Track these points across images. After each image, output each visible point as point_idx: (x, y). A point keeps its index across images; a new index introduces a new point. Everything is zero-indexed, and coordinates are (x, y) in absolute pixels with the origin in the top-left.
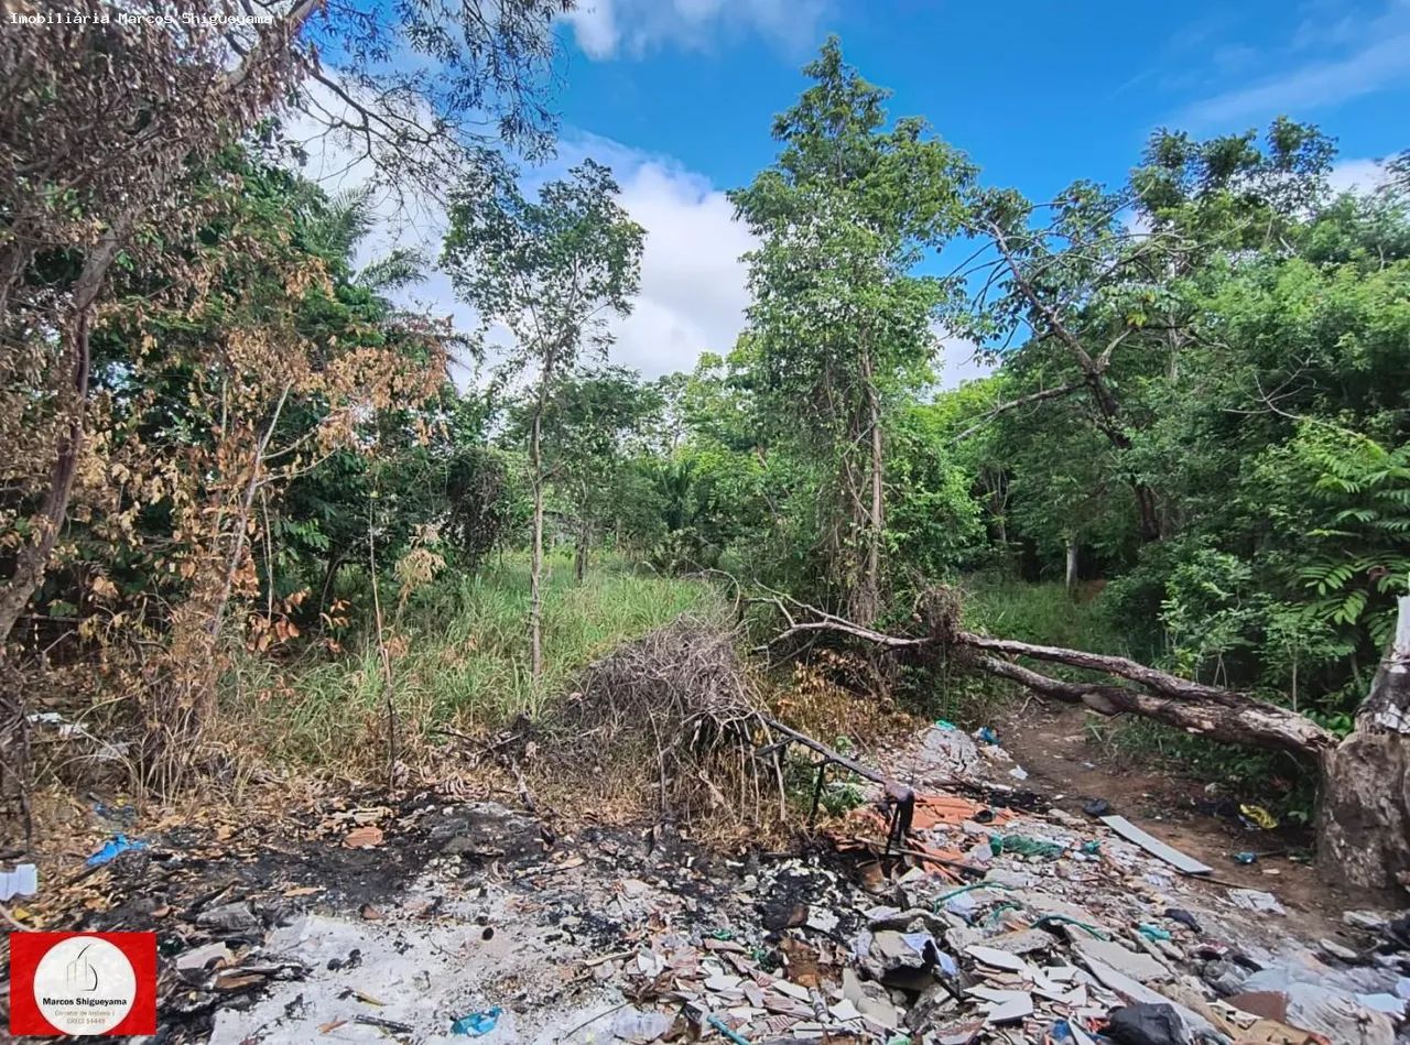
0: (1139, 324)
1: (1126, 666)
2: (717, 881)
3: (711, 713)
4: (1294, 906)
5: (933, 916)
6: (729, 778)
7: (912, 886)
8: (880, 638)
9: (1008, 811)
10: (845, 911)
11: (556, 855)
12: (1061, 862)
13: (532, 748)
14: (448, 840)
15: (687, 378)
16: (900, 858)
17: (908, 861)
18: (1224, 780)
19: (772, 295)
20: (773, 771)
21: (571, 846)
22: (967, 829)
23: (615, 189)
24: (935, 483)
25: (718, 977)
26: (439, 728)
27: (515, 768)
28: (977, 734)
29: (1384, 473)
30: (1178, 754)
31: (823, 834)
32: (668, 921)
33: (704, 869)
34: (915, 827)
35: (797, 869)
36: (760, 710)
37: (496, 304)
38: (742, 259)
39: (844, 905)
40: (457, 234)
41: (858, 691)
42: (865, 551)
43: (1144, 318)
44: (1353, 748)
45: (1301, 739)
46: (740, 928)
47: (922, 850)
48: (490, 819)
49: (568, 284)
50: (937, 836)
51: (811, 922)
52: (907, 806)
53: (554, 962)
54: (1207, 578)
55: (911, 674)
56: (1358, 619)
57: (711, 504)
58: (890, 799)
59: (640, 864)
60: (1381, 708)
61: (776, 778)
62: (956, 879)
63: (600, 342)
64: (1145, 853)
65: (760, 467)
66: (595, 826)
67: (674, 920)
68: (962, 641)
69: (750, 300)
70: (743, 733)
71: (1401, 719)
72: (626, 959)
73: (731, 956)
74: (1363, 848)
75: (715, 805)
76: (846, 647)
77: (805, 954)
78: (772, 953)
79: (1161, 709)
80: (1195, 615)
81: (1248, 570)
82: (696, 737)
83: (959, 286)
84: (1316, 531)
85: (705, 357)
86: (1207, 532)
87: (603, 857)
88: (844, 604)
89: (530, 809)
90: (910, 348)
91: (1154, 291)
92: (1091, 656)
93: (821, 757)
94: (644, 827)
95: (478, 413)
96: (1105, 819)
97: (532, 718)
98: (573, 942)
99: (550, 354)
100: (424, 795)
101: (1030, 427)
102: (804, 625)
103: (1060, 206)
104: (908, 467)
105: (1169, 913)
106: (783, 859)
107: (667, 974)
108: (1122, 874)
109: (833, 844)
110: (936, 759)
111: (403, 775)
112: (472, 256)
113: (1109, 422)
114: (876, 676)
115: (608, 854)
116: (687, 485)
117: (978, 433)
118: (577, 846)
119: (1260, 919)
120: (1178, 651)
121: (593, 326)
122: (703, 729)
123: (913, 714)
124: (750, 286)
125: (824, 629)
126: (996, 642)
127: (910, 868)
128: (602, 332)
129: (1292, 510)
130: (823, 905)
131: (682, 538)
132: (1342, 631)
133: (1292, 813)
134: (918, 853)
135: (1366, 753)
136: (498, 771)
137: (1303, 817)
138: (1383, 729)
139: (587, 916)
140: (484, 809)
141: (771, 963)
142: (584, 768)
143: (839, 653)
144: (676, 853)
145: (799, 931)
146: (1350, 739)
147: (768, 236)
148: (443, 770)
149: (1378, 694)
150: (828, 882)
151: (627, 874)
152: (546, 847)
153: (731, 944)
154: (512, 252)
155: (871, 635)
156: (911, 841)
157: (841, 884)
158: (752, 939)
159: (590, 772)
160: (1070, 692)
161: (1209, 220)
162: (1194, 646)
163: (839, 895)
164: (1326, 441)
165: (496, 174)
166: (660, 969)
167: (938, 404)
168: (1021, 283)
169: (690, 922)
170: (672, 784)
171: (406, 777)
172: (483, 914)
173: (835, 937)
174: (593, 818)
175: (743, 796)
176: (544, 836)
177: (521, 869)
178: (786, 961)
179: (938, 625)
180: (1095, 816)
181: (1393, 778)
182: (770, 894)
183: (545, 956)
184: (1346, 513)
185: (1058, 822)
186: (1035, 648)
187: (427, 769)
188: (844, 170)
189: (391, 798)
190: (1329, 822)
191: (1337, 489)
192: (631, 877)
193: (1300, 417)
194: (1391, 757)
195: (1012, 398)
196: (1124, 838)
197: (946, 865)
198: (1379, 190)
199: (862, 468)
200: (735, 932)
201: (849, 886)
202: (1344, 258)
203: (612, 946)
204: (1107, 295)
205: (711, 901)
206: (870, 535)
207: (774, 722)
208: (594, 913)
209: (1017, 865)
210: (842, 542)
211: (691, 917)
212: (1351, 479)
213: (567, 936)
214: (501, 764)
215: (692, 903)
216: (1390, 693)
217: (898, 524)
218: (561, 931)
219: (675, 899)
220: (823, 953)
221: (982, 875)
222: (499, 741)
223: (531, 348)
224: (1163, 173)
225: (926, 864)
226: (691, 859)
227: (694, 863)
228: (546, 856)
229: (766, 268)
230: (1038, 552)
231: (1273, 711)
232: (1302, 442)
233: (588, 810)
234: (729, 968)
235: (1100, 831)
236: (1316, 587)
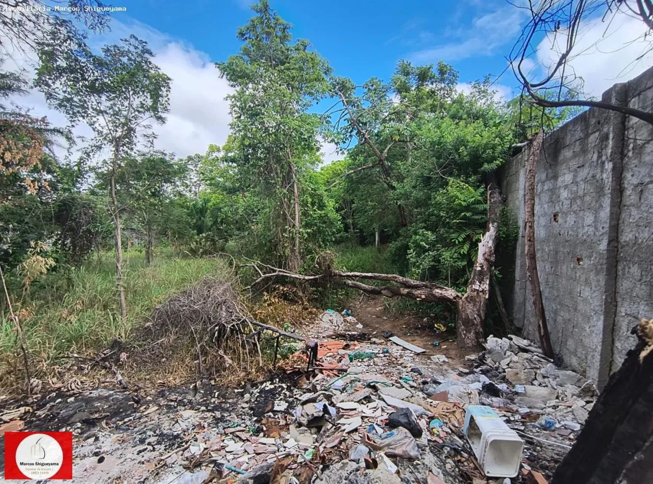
0: (397, 139)
1: (396, 278)
2: (231, 401)
3: (223, 322)
4: (450, 358)
5: (327, 393)
6: (234, 351)
7: (318, 382)
8: (301, 277)
9: (356, 342)
10: (291, 400)
11: (142, 409)
12: (375, 359)
13: (124, 356)
14: (72, 416)
15: (202, 157)
16: (313, 371)
17: (316, 371)
18: (429, 316)
19: (242, 118)
20: (255, 345)
21: (150, 402)
22: (340, 353)
23: (151, 54)
24: (322, 206)
25: (232, 445)
26: (61, 355)
27: (114, 368)
28: (343, 313)
29: (474, 199)
30: (415, 309)
31: (280, 368)
32: (206, 426)
33: (224, 397)
34: (319, 357)
35: (268, 386)
36: (247, 317)
37: (78, 112)
38: (226, 99)
39: (290, 397)
40: (45, 67)
41: (293, 302)
42: (293, 238)
43: (398, 137)
44: (466, 298)
45: (451, 297)
46: (243, 419)
47: (322, 366)
48: (99, 398)
49: (126, 104)
50: (328, 359)
51: (276, 408)
52: (315, 349)
53: (143, 463)
54: (422, 241)
55: (316, 291)
56: (467, 252)
57: (219, 220)
58: (308, 347)
59: (190, 402)
60: (473, 283)
61: (257, 347)
62: (336, 375)
63: (148, 137)
64: (404, 349)
65: (242, 201)
66: (164, 388)
67: (209, 425)
68: (335, 275)
69: (231, 119)
70: (240, 329)
71: (480, 286)
72: (184, 451)
73: (238, 433)
74: (470, 333)
75: (228, 365)
76: (287, 283)
77: (273, 423)
78: (258, 427)
79: (408, 292)
80: (418, 255)
81: (435, 237)
82: (216, 335)
83: (328, 119)
84: (455, 221)
85: (211, 147)
86: (422, 222)
87: (170, 403)
88: (285, 263)
89: (125, 388)
90: (309, 147)
91: (401, 126)
92: (384, 275)
93: (278, 334)
94: (191, 383)
95: (73, 175)
96: (391, 338)
97: (123, 340)
98: (154, 450)
99: (117, 142)
100: (54, 394)
101: (359, 181)
102: (267, 275)
103: (366, 88)
104: (310, 200)
105: (412, 370)
106: (262, 383)
107: (206, 451)
108: (396, 359)
109: (284, 371)
110: (327, 326)
111: (37, 386)
112: (58, 83)
113: (387, 180)
114: (301, 294)
115: (172, 401)
116: (206, 212)
117: (340, 184)
118: (154, 401)
119: (441, 365)
120: (413, 270)
121: (143, 128)
122: (219, 331)
123: (317, 308)
124: (231, 113)
125: (277, 276)
126: (349, 274)
127: (317, 375)
128: (149, 132)
129: (447, 213)
130: (281, 399)
131: (205, 238)
132: (463, 257)
133: (450, 325)
134: (321, 367)
135: (471, 299)
136: (103, 372)
137: (453, 325)
138: (475, 290)
139: (162, 435)
140: (95, 394)
141: (257, 432)
142: (156, 361)
143: (284, 286)
144: (209, 391)
145: (270, 414)
146: (466, 295)
147: (238, 88)
148: (66, 378)
149: (474, 278)
150: (283, 388)
151: (183, 408)
152: (135, 406)
153: (239, 428)
154: (87, 83)
155: (297, 276)
156: (317, 363)
157: (289, 389)
158: (248, 423)
159: (160, 362)
160: (377, 290)
161: (420, 99)
162: (418, 267)
163: (288, 393)
164: (457, 187)
165: (71, 35)
166: (202, 449)
167: (323, 172)
168: (353, 120)
169: (218, 423)
170: (205, 360)
171: (40, 387)
172: (97, 450)
173: (286, 412)
174: (163, 385)
175: (241, 358)
176: (134, 400)
177: (121, 421)
178: (265, 429)
179: (326, 269)
180: (387, 338)
181: (478, 307)
182: (256, 400)
183: (137, 462)
184: (463, 214)
185: (374, 343)
186: (364, 274)
187: (55, 380)
188: (274, 60)
189: (30, 400)
190: (461, 326)
191: (460, 205)
192: (185, 409)
193: (449, 178)
194: (478, 300)
195: (352, 169)
196: (397, 345)
197: (332, 370)
198: (471, 94)
199: (290, 201)
200: (240, 422)
201: (292, 388)
202: (461, 118)
203: (176, 446)
204: (385, 127)
205: (228, 411)
206: (295, 231)
207: (255, 322)
208: (165, 432)
209: (359, 364)
210: (283, 236)
211: (217, 421)
212: (464, 201)
213: (150, 448)
214: (105, 368)
215: (218, 414)
216: (476, 277)
217: (307, 225)
218: (145, 447)
219: (209, 414)
220: (281, 420)
221: (346, 371)
222: (103, 356)
223: (105, 139)
224: (403, 78)
225: (324, 371)
226: (217, 394)
227: (218, 395)
228: (136, 410)
229: (238, 104)
230: (364, 234)
231: (443, 288)
232: (450, 187)
233: (159, 381)
234: (237, 439)
235: (389, 344)
236: (455, 241)
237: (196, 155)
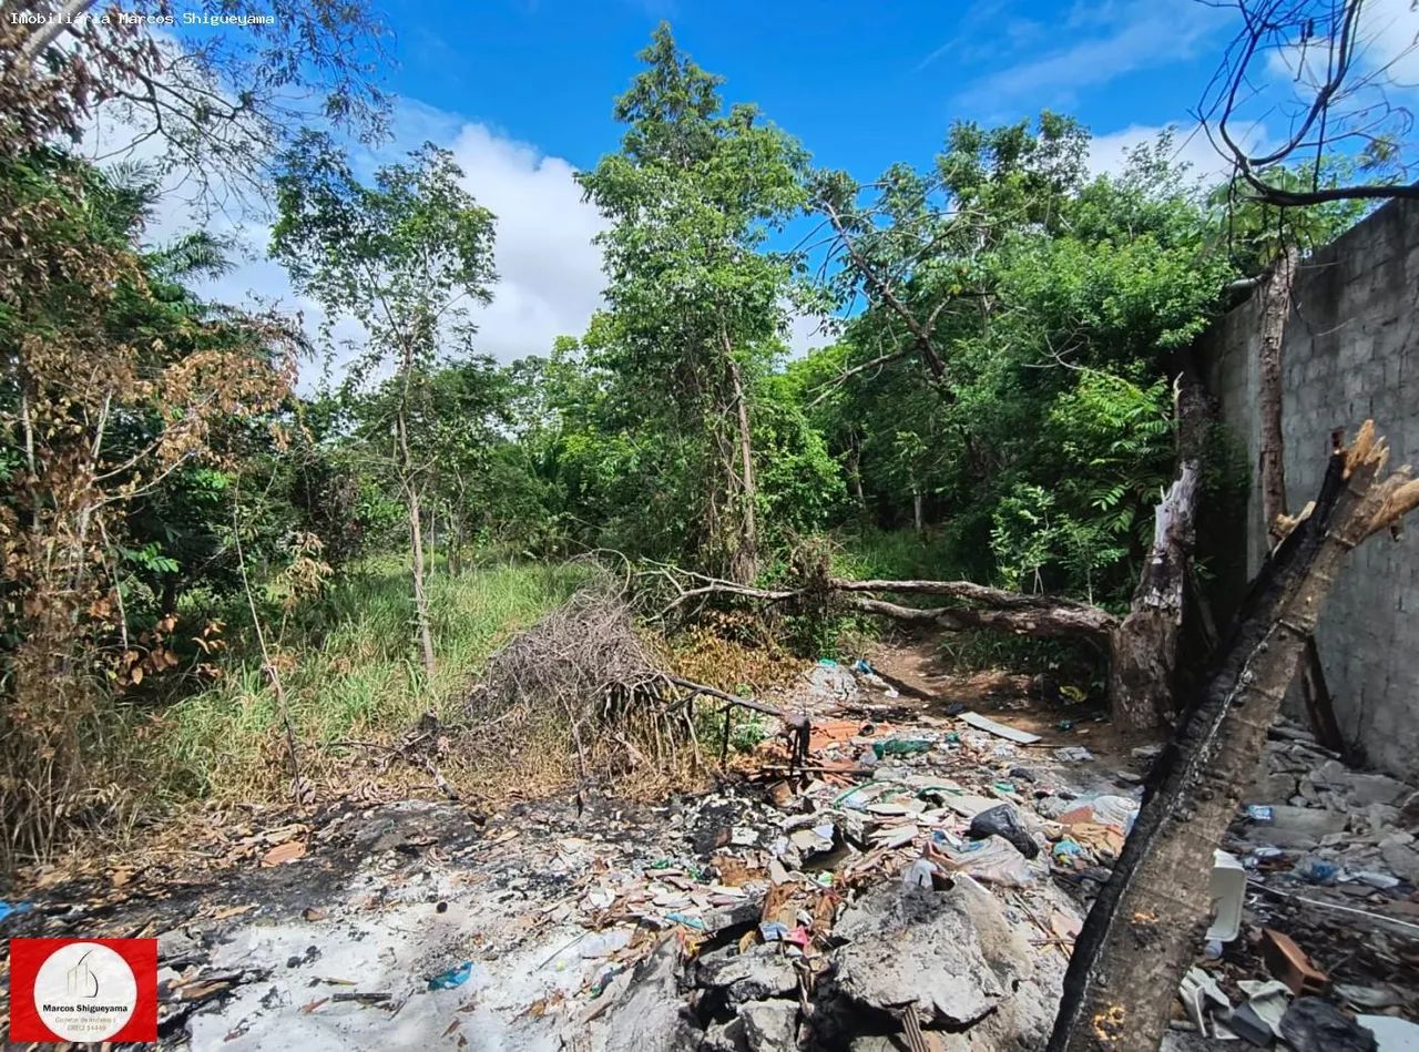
0: (956, 292)
1: (967, 588)
2: (647, 826)
3: (620, 680)
4: (1099, 753)
5: (835, 812)
6: (644, 736)
7: (816, 795)
8: (764, 594)
9: (886, 723)
10: (763, 826)
11: (490, 833)
12: (930, 753)
13: (443, 742)
14: (376, 840)
15: (541, 361)
16: (803, 776)
17: (810, 776)
18: (1047, 670)
19: (629, 276)
20: (684, 723)
21: (503, 823)
22: (854, 742)
24: (796, 448)
25: (664, 896)
26: (336, 741)
27: (430, 765)
28: (855, 666)
29: (1139, 410)
30: (1013, 656)
31: (734, 770)
32: (610, 864)
33: (632, 819)
34: (812, 749)
35: (717, 801)
36: (666, 673)
38: (596, 242)
39: (761, 821)
40: (287, 220)
41: (749, 644)
42: (741, 515)
43: (960, 287)
44: (1131, 625)
45: (1096, 625)
46: (675, 856)
47: (820, 765)
48: (414, 814)
50: (831, 753)
51: (734, 841)
52: (804, 732)
53: (513, 915)
54: (1023, 508)
55: (794, 624)
56: (1131, 527)
57: (584, 487)
58: (790, 728)
59: (572, 826)
60: (1147, 592)
61: (688, 728)
62: (850, 783)
63: (462, 331)
64: (994, 736)
65: (628, 446)
66: (522, 801)
67: (614, 863)
68: (835, 587)
69: (606, 282)
70: (653, 694)
71: (1160, 598)
72: (579, 900)
73: (671, 878)
74: (1141, 700)
75: (634, 762)
76: (733, 606)
77: (734, 865)
78: (706, 870)
79: (996, 619)
80: (1016, 540)
81: (1052, 498)
82: (608, 705)
83: (801, 261)
84: (1097, 461)
85: (562, 341)
86: (1022, 469)
87: (537, 826)
88: (728, 568)
89: (454, 799)
90: (762, 322)
91: (966, 263)
92: (940, 583)
93: (724, 704)
94: (569, 794)
96: (961, 716)
97: (438, 715)
98: (526, 897)
99: (406, 346)
100: (338, 805)
101: (873, 390)
102: (692, 592)
103: (882, 187)
104: (773, 434)
105: (1013, 773)
106: (703, 797)
107: (619, 902)
108: (977, 753)
109: (745, 776)
110: (822, 693)
111: (309, 791)
112: (306, 245)
113: (939, 381)
114: (762, 628)
115: (540, 823)
116: (557, 471)
117: (829, 398)
118: (508, 822)
119: (1076, 766)
120: (1004, 570)
121: (452, 315)
122: (614, 696)
123: (798, 657)
124: (607, 269)
125: (711, 592)
126: (864, 583)
127: (811, 782)
128: (463, 321)
129: (1079, 445)
130: (744, 825)
131: (558, 524)
132: (1120, 539)
133: (1094, 684)
134: (817, 768)
135: (1139, 628)
136: (411, 770)
137: (1102, 685)
138: (1150, 607)
139: (533, 875)
140: (405, 806)
141: (706, 877)
142: (501, 749)
143: (728, 613)
144: (605, 810)
145: (726, 849)
146: (1128, 619)
147: (618, 219)
148: (352, 779)
149: (1146, 582)
150: (745, 807)
151: (562, 835)
152: (478, 828)
153: (670, 870)
154: (352, 240)
155: (754, 592)
156: (810, 760)
157: (756, 806)
158: (687, 863)
159: (507, 756)
160: (926, 618)
161: (1002, 200)
162: (1018, 567)
163: (756, 815)
164: (1101, 386)
166: (612, 899)
167: (791, 372)
168: (855, 258)
169: (629, 861)
170: (590, 754)
171: (313, 793)
172: (432, 893)
173: (757, 847)
174: (518, 795)
175: (660, 749)
176: (473, 819)
177: (458, 850)
178: (720, 873)
179: (813, 575)
180: (953, 715)
181: (1158, 643)
182: (696, 826)
183: (502, 913)
184: (1117, 444)
185: (927, 725)
186: (896, 583)
187: (335, 781)
188: (687, 154)
189: (301, 815)
190: (1119, 685)
191: (1108, 424)
192: (566, 838)
193: (1081, 368)
194: (1157, 628)
195: (857, 364)
196: (977, 728)
197: (840, 773)
198: (1127, 175)
199: (731, 438)
200: (671, 861)
201: (763, 806)
202: (1103, 234)
203: (563, 893)
204: (928, 267)
205: (644, 843)
206: (744, 500)
207: (679, 680)
208: (539, 872)
209: (897, 762)
210: (719, 510)
211: (629, 858)
212: (1118, 416)
213: (518, 894)
214: (414, 763)
215: (628, 847)
216: (1152, 580)
217: (770, 488)
218: (511, 892)
219: (611, 847)
220: (749, 861)
221: (870, 775)
222: (407, 742)
223: (386, 341)
224: (964, 157)
225: (825, 776)
226: (619, 814)
227: (622, 816)
228: (480, 835)
229: (620, 249)
230: (890, 503)
231: (1076, 606)
232: (1082, 389)
233: (511, 789)
234: (671, 887)
235: (958, 725)
236: (1100, 505)
237: (530, 357)
